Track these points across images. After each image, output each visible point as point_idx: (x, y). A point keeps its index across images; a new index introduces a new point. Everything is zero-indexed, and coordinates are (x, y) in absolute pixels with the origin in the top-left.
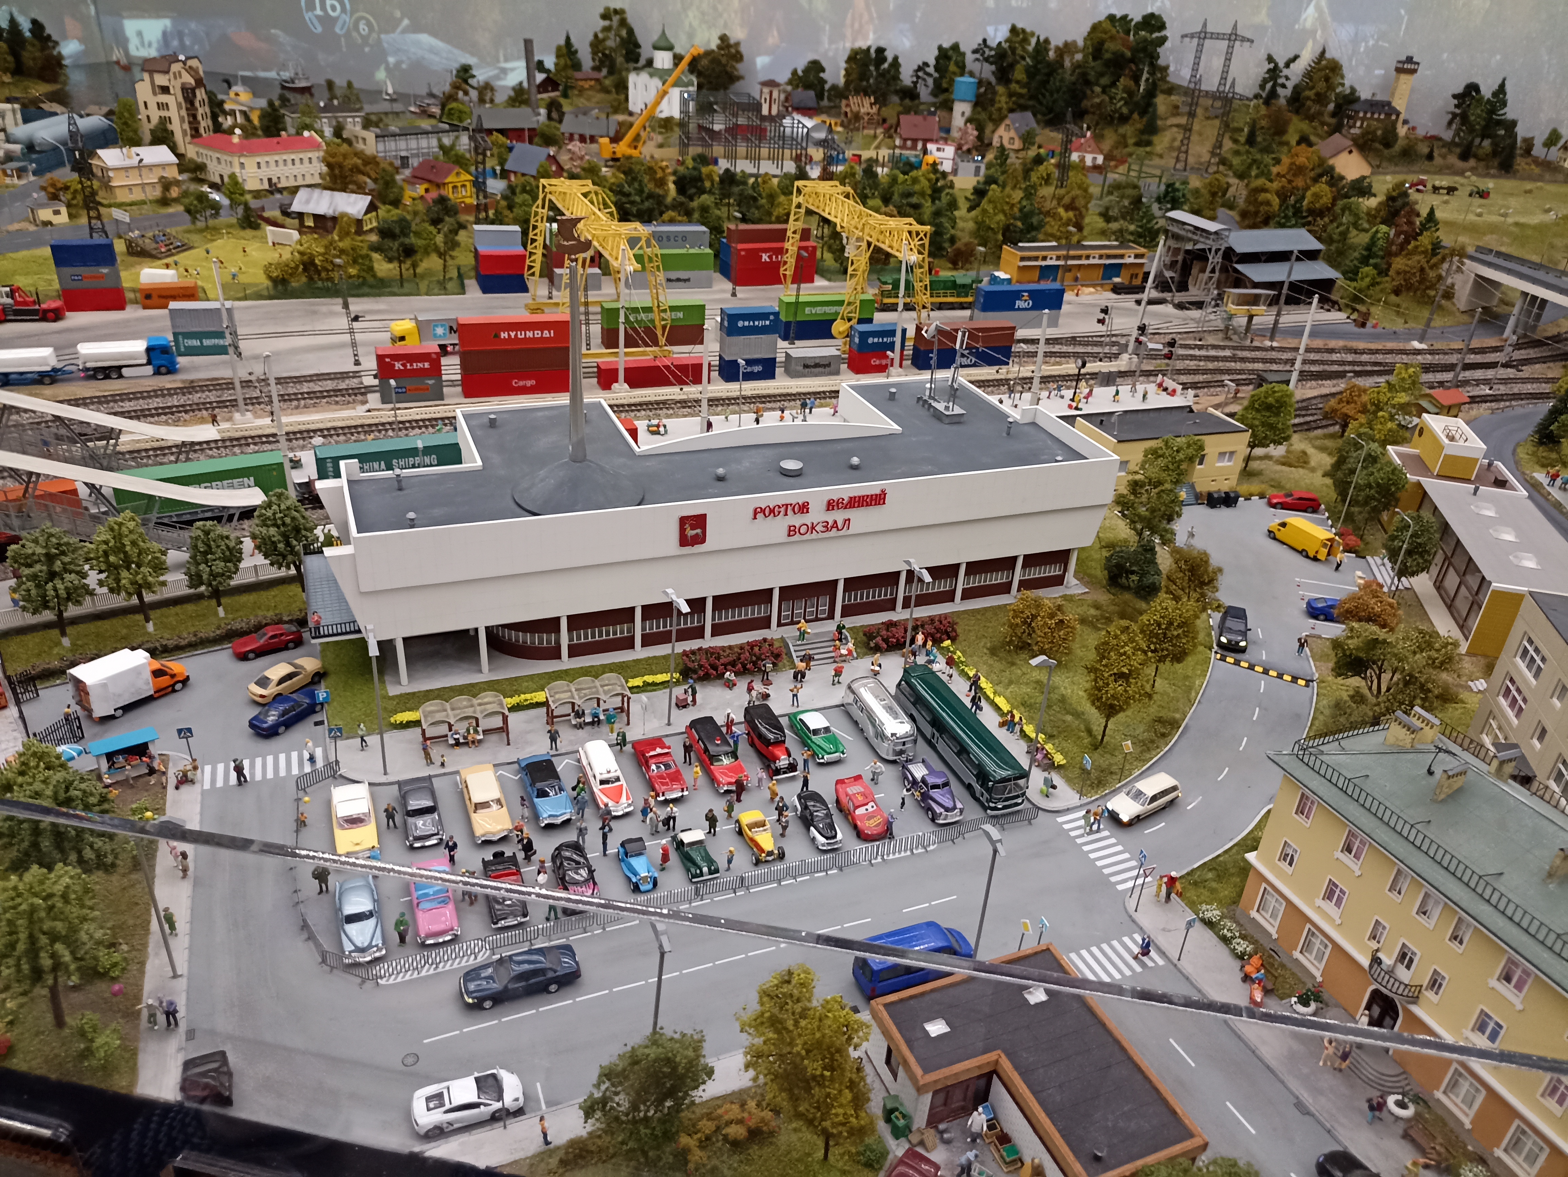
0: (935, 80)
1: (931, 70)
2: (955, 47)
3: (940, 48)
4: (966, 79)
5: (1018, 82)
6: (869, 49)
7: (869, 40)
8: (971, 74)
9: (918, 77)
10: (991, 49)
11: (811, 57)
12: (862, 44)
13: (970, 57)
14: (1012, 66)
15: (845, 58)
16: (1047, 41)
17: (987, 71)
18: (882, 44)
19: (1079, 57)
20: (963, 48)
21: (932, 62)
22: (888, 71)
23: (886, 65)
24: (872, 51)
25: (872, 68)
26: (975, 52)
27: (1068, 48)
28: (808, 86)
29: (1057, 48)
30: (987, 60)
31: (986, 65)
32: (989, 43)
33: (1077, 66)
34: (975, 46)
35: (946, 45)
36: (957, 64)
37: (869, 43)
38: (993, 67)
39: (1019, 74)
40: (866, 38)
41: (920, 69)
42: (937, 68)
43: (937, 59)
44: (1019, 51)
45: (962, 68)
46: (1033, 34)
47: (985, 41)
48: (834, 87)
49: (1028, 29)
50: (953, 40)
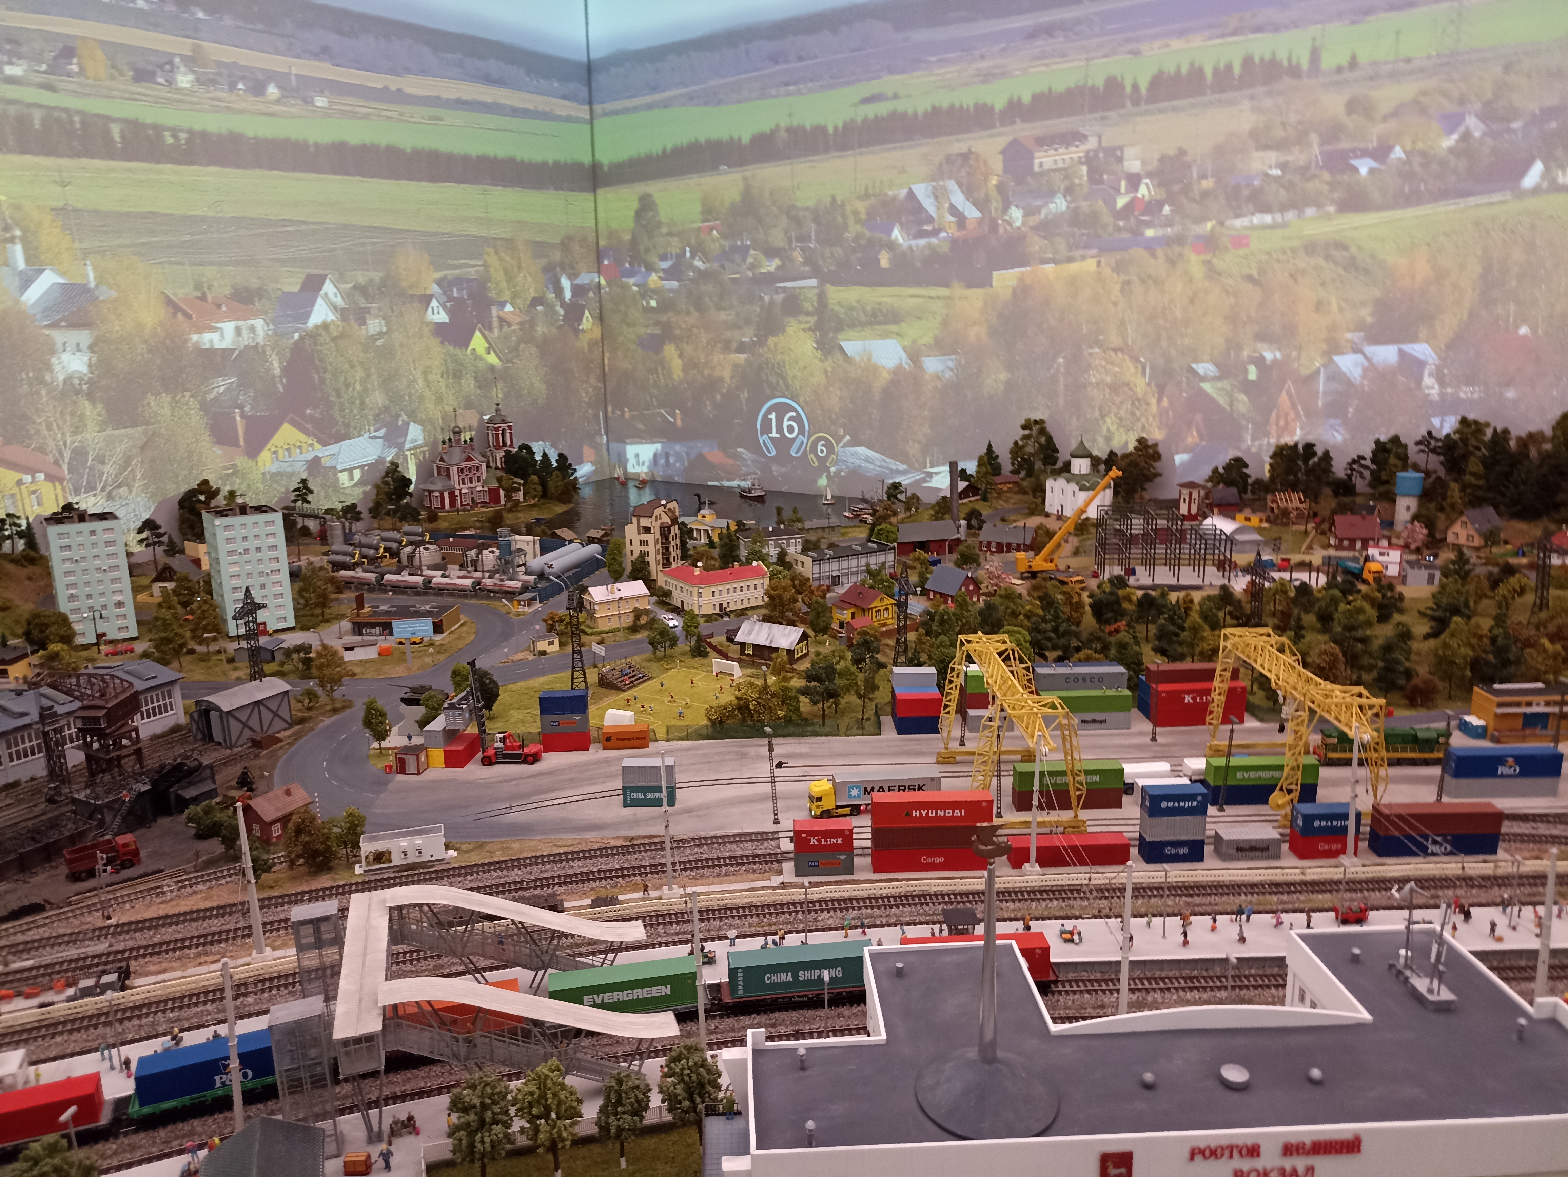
0: (1373, 472)
1: (1368, 462)
2: (1395, 440)
3: (1378, 442)
4: (1411, 474)
5: (1472, 474)
6: (1296, 445)
7: (1296, 436)
8: (1416, 468)
9: (1352, 469)
10: (1437, 440)
11: (1232, 454)
12: (1288, 440)
13: (1412, 450)
14: (1465, 457)
15: (1271, 452)
16: (1506, 432)
17: (1434, 462)
18: (1310, 439)
19: (1547, 446)
20: (1403, 440)
21: (1368, 454)
22: (1318, 464)
23: (1316, 459)
24: (1300, 447)
25: (1300, 463)
26: (1418, 443)
27: (1533, 438)
28: (1229, 483)
29: (1519, 439)
30: (1434, 451)
31: (1432, 456)
32: (1434, 434)
33: (1545, 457)
34: (1419, 438)
35: (1383, 438)
36: (1398, 457)
37: (1296, 438)
38: (1442, 458)
39: (1474, 465)
40: (1293, 433)
41: (1354, 461)
42: (1373, 461)
43: (1374, 453)
44: (1473, 442)
45: (1404, 459)
46: (1487, 425)
47: (1430, 433)
48: (1258, 482)
49: (1482, 420)
50: (1392, 433)
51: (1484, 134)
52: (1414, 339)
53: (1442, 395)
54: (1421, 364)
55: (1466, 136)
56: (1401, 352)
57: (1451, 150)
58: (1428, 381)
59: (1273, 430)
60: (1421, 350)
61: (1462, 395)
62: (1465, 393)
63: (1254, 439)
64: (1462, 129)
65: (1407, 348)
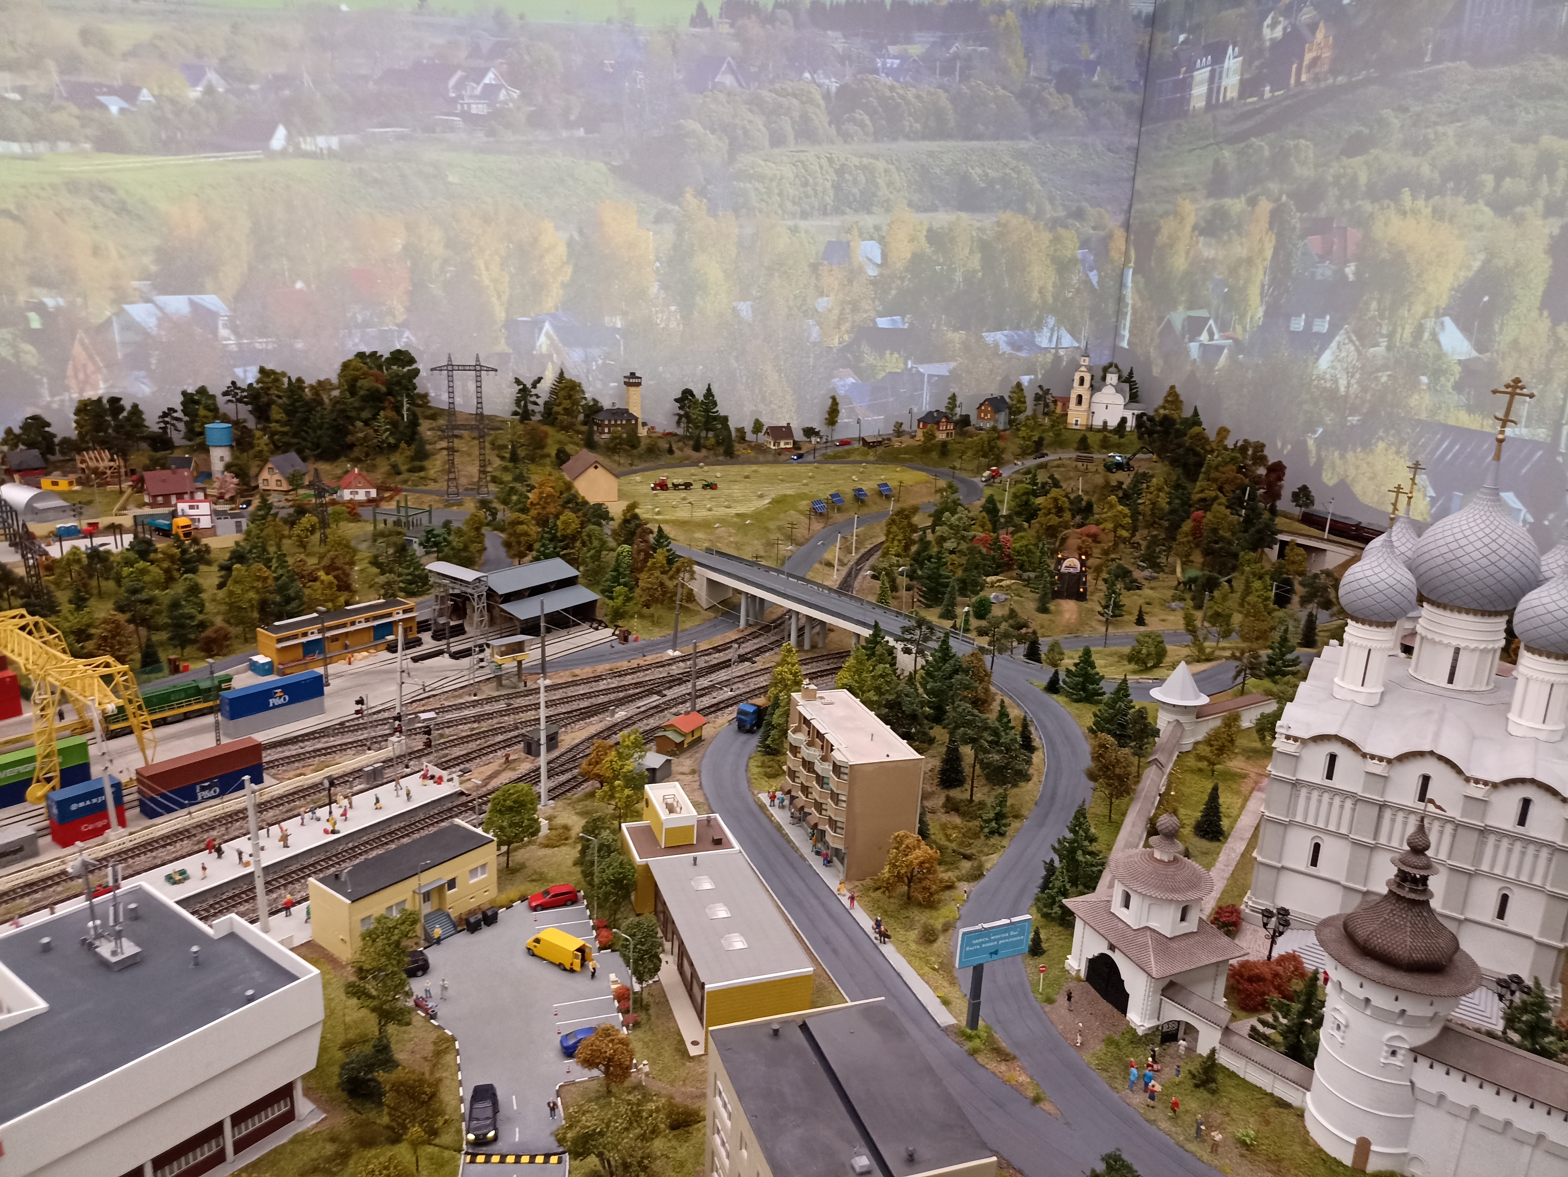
0: (186, 424)
1: (179, 415)
2: (202, 391)
3: (185, 394)
4: (218, 425)
5: (277, 421)
6: (100, 400)
7: (99, 390)
8: (225, 419)
9: (166, 423)
10: (243, 390)
11: (30, 412)
12: (91, 394)
13: (221, 400)
14: (268, 405)
15: (73, 410)
16: (299, 380)
17: (244, 412)
18: (116, 392)
19: (336, 393)
20: (210, 391)
21: (178, 406)
22: (127, 419)
23: (125, 414)
24: (105, 401)
25: (109, 418)
26: (225, 394)
27: (322, 386)
28: (30, 445)
29: (312, 387)
30: (240, 401)
31: (241, 406)
32: (239, 384)
33: (335, 402)
34: (225, 389)
35: (191, 390)
36: (207, 408)
37: (100, 392)
38: (250, 407)
39: (276, 413)
40: (95, 387)
41: (165, 415)
42: (184, 412)
43: (184, 404)
44: (274, 391)
45: (214, 412)
46: (284, 374)
47: (233, 383)
48: (66, 441)
49: (278, 370)
50: (199, 384)
51: (227, 91)
52: (201, 291)
53: (240, 345)
54: (213, 316)
55: (210, 90)
56: (192, 303)
57: (198, 101)
58: (223, 332)
59: (72, 383)
60: (210, 301)
61: (258, 346)
62: (260, 343)
63: (53, 395)
64: (204, 82)
65: (196, 298)
